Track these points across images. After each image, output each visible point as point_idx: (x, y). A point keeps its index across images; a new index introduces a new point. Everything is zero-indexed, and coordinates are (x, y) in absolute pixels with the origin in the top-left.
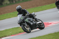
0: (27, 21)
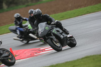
0: (56, 33)
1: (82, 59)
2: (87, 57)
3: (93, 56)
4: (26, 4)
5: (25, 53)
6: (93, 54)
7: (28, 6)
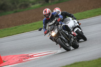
1: (71, 65)
2: (75, 64)
3: (82, 62)
4: (15, 10)
5: (14, 59)
6: (81, 61)
7: (16, 12)
